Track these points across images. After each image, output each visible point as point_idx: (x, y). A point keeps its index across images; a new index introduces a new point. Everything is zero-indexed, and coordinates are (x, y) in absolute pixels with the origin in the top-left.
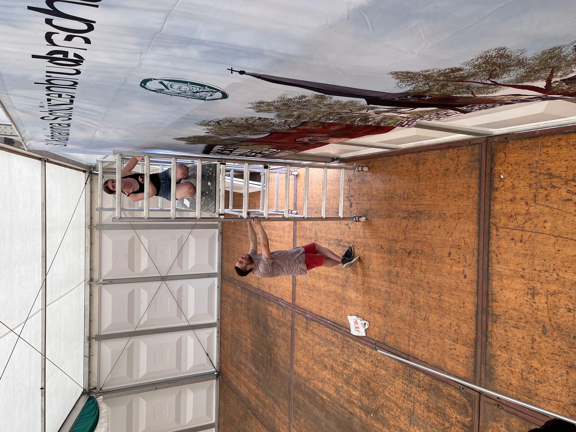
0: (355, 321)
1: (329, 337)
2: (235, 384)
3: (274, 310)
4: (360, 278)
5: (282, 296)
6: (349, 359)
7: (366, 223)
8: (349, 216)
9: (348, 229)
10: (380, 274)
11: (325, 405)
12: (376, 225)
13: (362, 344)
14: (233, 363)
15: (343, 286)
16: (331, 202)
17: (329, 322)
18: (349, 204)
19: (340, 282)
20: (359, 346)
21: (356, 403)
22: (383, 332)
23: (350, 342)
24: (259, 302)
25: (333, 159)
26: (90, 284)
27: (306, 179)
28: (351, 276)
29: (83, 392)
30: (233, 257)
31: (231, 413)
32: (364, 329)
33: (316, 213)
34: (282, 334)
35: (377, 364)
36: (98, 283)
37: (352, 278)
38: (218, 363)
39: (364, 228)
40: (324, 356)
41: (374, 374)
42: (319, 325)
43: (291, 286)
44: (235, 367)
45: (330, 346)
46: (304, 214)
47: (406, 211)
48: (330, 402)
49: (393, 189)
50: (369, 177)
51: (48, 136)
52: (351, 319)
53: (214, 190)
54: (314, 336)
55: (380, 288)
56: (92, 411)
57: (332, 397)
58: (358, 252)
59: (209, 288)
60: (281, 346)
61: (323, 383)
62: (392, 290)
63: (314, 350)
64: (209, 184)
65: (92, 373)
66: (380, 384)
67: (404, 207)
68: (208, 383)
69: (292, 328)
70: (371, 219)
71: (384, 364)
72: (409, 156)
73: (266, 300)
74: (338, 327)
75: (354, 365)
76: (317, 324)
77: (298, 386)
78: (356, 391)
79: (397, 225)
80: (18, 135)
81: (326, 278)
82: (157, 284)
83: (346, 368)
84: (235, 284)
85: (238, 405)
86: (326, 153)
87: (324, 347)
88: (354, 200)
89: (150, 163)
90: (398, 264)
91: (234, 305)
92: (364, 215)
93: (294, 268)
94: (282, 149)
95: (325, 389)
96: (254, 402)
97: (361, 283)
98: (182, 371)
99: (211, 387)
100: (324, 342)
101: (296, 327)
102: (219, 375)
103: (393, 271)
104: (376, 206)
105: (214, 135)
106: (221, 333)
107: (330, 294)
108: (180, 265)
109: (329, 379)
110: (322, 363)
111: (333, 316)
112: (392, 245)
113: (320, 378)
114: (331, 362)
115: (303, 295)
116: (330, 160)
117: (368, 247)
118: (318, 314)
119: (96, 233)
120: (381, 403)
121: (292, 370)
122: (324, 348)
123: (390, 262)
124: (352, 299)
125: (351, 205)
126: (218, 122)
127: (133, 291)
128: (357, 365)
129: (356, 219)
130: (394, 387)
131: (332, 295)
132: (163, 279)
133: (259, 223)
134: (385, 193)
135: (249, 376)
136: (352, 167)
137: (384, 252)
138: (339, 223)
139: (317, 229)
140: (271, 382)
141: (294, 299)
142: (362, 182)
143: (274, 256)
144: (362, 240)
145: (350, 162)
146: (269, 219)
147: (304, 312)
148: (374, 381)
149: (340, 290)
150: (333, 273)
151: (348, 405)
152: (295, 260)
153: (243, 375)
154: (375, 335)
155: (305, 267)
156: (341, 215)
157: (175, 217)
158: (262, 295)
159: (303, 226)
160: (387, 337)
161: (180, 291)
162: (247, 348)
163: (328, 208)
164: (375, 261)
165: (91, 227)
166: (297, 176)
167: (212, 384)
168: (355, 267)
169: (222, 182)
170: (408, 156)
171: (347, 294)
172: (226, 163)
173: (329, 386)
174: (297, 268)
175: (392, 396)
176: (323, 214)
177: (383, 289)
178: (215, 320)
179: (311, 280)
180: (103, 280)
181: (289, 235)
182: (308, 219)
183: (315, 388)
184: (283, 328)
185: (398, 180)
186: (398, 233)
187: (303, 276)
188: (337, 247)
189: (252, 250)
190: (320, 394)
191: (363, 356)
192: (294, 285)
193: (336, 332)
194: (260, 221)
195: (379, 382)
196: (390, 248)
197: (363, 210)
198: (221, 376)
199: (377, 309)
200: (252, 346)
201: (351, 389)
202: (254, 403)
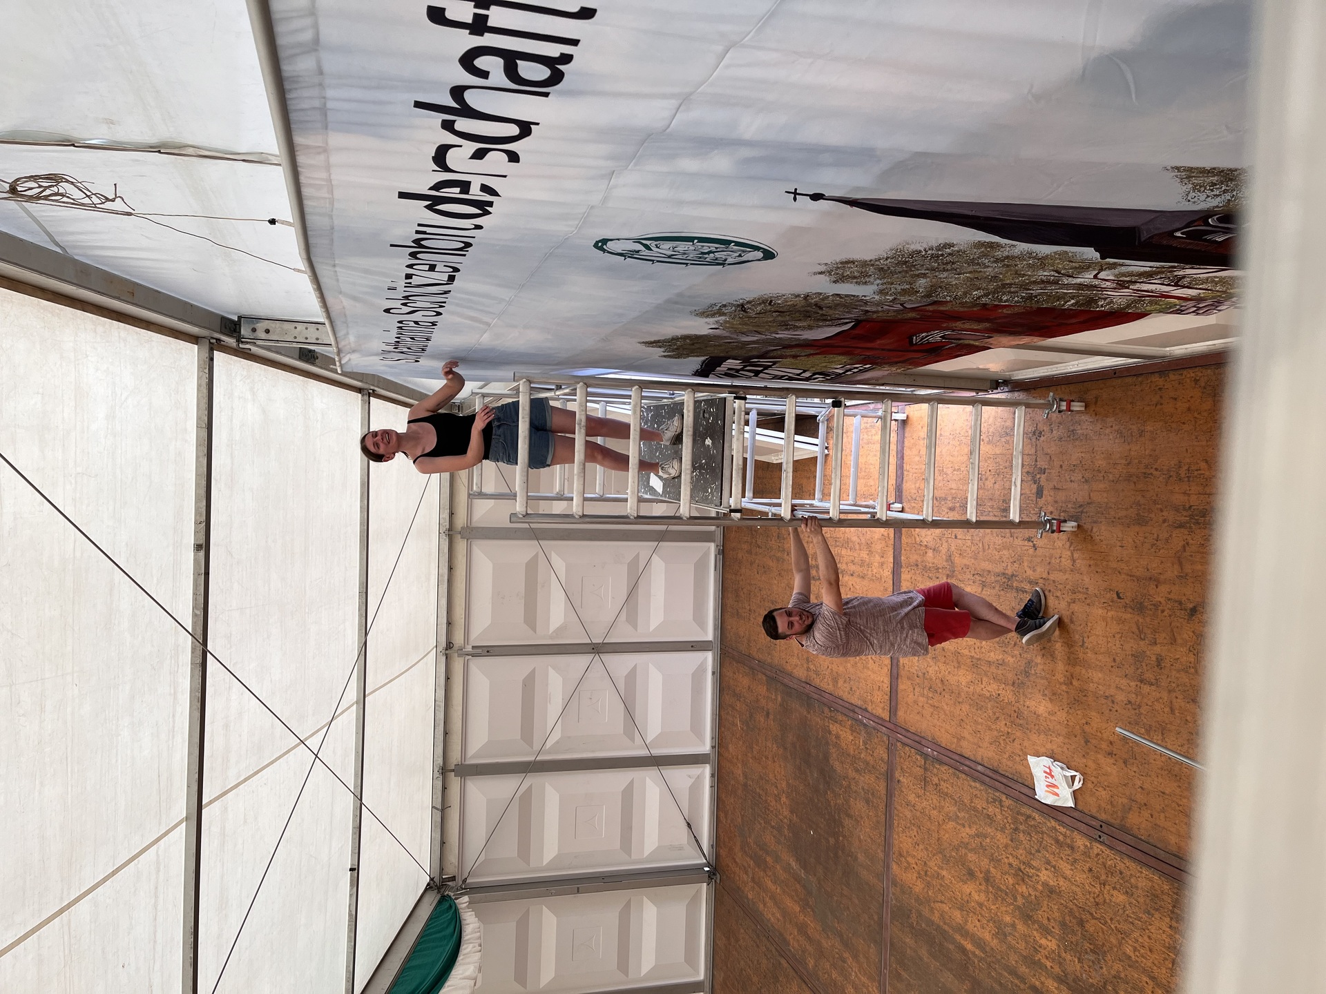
0: (1048, 771)
1: (979, 804)
2: (750, 896)
3: (844, 734)
4: (1060, 666)
5: (865, 702)
6: (1031, 859)
7: (1077, 535)
8: (1034, 518)
9: (1031, 551)
10: (1114, 660)
11: (968, 965)
12: (1105, 543)
13: (1064, 827)
14: (747, 849)
15: (1018, 685)
16: (989, 484)
17: (980, 768)
18: (1034, 490)
19: (1010, 676)
20: (1056, 830)
21: (1049, 967)
22: (1120, 800)
23: (1034, 819)
24: (809, 713)
25: (996, 384)
26: (446, 655)
27: (931, 430)
28: (1039, 661)
29: (428, 884)
30: (748, 608)
31: (742, 962)
32: (1071, 790)
33: (952, 509)
34: (863, 789)
35: (1103, 877)
36: (462, 653)
37: (1040, 667)
38: (712, 846)
39: (1072, 548)
40: (966, 848)
41: (1097, 900)
42: (954, 774)
43: (887, 681)
44: (751, 858)
45: (983, 824)
46: (924, 512)
47: (1185, 509)
48: (981, 959)
49: (1151, 455)
50: (1086, 425)
51: (388, 344)
52: (1038, 766)
53: (720, 457)
54: (942, 799)
55: (1113, 694)
56: (447, 927)
57: (988, 949)
58: (1057, 605)
59: (693, 675)
60: (862, 818)
61: (965, 912)
62: (1145, 700)
63: (942, 832)
64: (708, 442)
65: (446, 845)
66: (1112, 926)
67: (1178, 499)
68: (690, 889)
69: (889, 777)
70: (1090, 527)
71: (1123, 878)
72: (1193, 375)
73: (826, 710)
74: (1004, 781)
75: (1045, 875)
76: (951, 771)
77: (901, 914)
78: (1050, 938)
79: (1158, 543)
80: (333, 343)
81: (975, 664)
82: (582, 661)
83: (1023, 880)
84: (752, 668)
85: (758, 946)
86: (979, 369)
87: (967, 825)
88: (1047, 480)
89: (588, 398)
90: (1161, 637)
91: (751, 716)
92: (1072, 517)
93: (898, 638)
94: (876, 362)
95: (970, 927)
96: (795, 941)
97: (1062, 680)
98: (634, 856)
99: (695, 899)
100: (967, 816)
101: (897, 774)
102: (714, 874)
103: (1148, 653)
104: (1105, 495)
105: (727, 334)
106: (721, 781)
107: (982, 704)
108: (632, 620)
109: (981, 905)
110: (963, 865)
111: (991, 754)
112: (1145, 591)
113: (956, 899)
114: (985, 863)
115: (916, 702)
116: (988, 384)
117: (1084, 593)
118: (953, 747)
119: (461, 546)
120: (1113, 973)
121: (887, 876)
122: (967, 830)
123: (1141, 632)
124: (1038, 716)
125: (1040, 493)
126: (742, 305)
127: (532, 674)
128: (1051, 876)
129: (1051, 525)
130: (1149, 937)
131: (989, 706)
132: (597, 649)
133: (819, 530)
134: (1129, 464)
135: (783, 881)
136: (1042, 401)
137: (1125, 607)
138: (1008, 535)
139: (953, 548)
140: (835, 898)
141: (893, 710)
142: (1069, 437)
143: (851, 608)
144: (1067, 576)
145: (1039, 390)
146: (841, 523)
147: (918, 742)
148: (1096, 919)
149: (1008, 695)
150: (992, 654)
151: (1027, 970)
152: (901, 622)
153: (770, 877)
154: (1099, 806)
155: (924, 639)
156: (1014, 515)
157: (636, 515)
158: (816, 696)
159: (918, 539)
160: (1131, 812)
161: (632, 676)
162: (781, 817)
163: (981, 499)
164: (1099, 629)
165: (451, 533)
166: (904, 422)
167: (699, 892)
168: (1049, 641)
169: (738, 439)
170: (1191, 374)
171: (1028, 703)
172: (748, 396)
173: (979, 921)
174: (905, 640)
175: (1143, 957)
176: (971, 513)
177: (1121, 697)
178: (706, 747)
179: (937, 668)
180: (473, 647)
181: (883, 559)
182: (935, 524)
183: (945, 923)
184: (867, 777)
185: (1165, 434)
186: (1162, 562)
187: (917, 658)
188: (1002, 593)
189: (799, 593)
190: (958, 937)
191: (1068, 855)
192: (895, 676)
193: (997, 794)
194: (822, 527)
195: (1109, 921)
196: (1140, 596)
197: (1070, 506)
198: (718, 875)
199: (1104, 745)
200: (792, 812)
201: (1035, 932)
202: (796, 945)
